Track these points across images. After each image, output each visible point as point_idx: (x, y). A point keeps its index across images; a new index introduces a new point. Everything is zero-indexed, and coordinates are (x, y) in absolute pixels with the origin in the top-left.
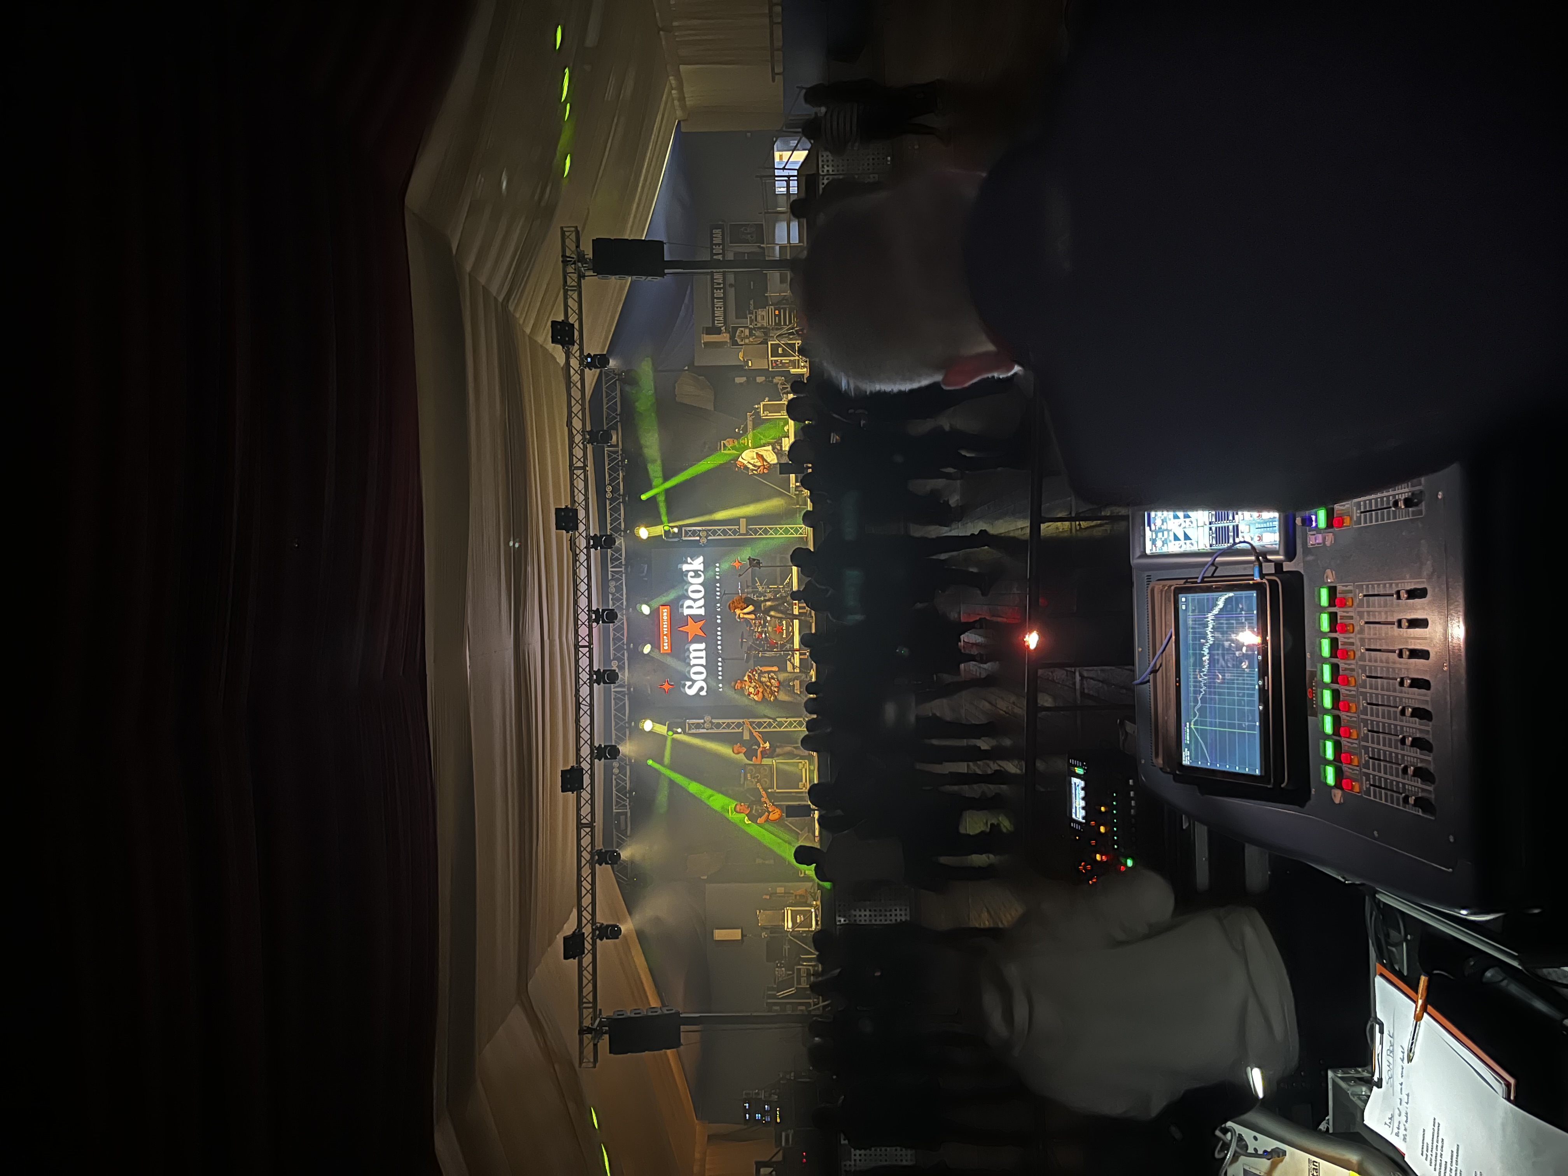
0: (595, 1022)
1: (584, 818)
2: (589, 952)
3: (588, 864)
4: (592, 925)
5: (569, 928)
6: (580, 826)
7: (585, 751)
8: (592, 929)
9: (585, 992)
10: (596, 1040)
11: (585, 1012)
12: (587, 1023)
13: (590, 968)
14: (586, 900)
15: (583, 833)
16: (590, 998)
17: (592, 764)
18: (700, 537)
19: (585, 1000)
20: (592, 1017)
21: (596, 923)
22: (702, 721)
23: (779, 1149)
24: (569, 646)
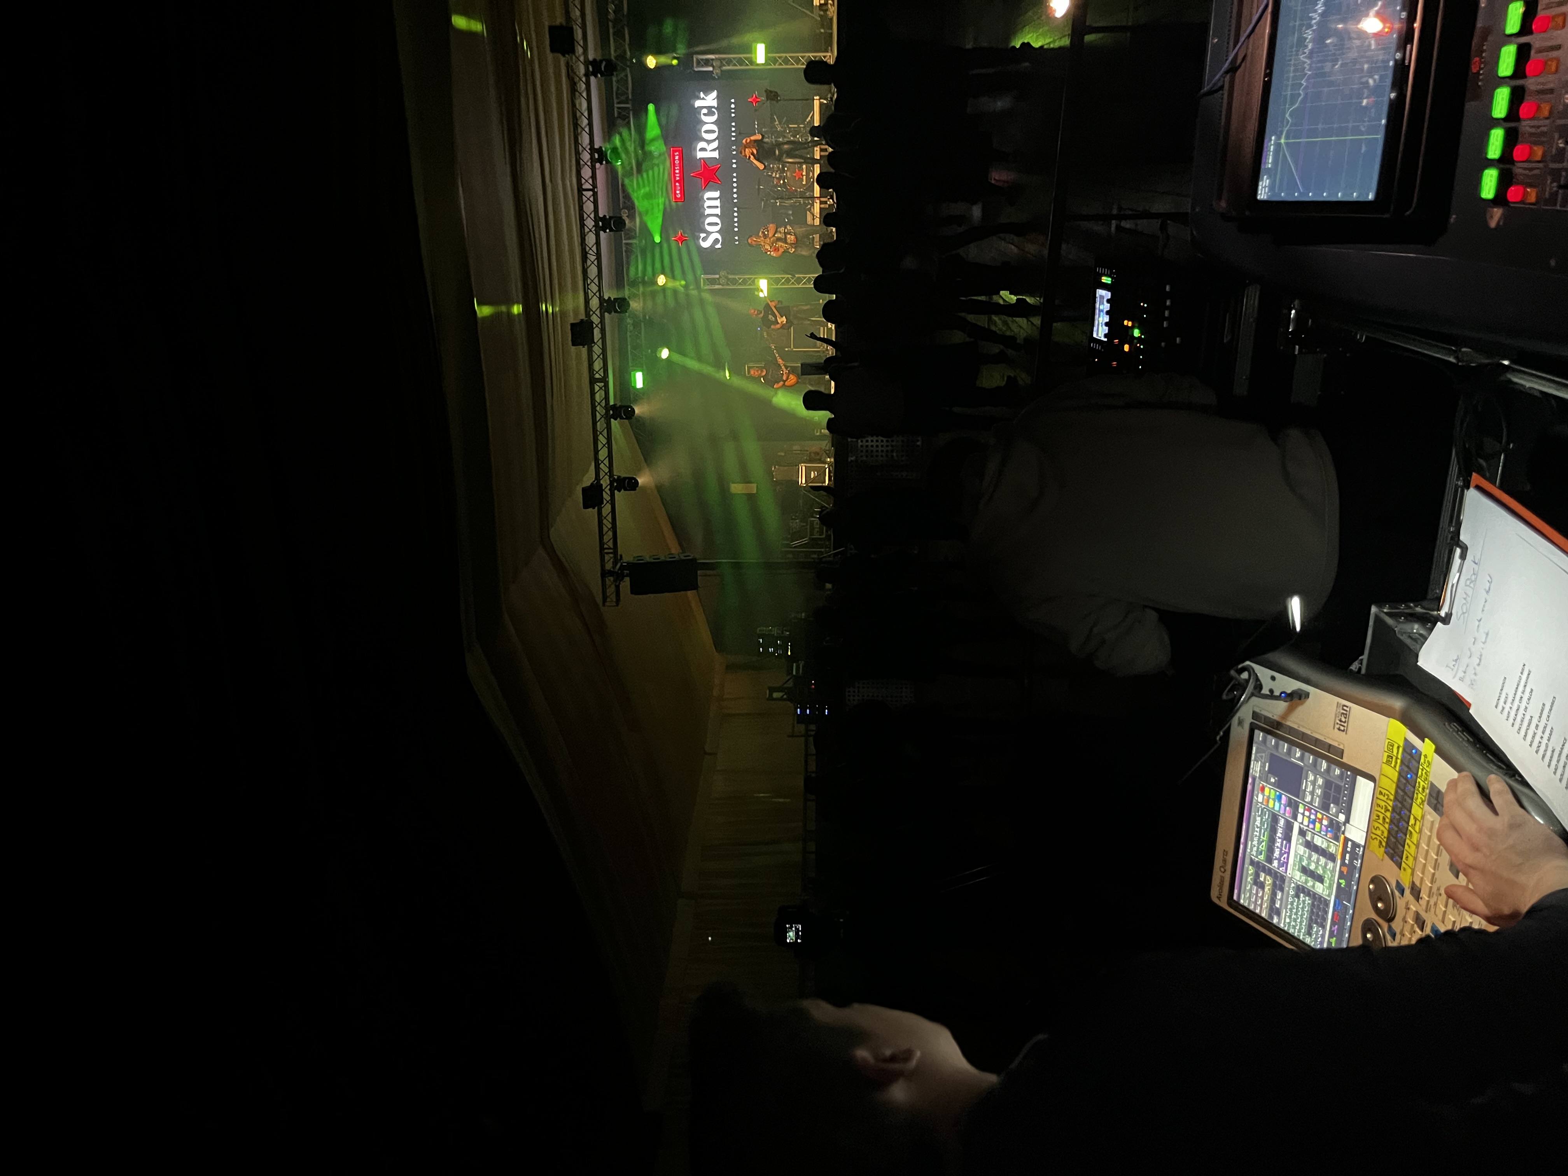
0: (616, 565)
1: (597, 372)
2: (608, 502)
3: (603, 419)
4: (610, 477)
5: (588, 479)
6: (593, 381)
7: (595, 303)
8: (610, 480)
9: (606, 539)
10: (618, 582)
11: (607, 557)
12: (609, 566)
13: (609, 518)
14: (603, 454)
15: (597, 388)
16: (611, 544)
17: (602, 318)
18: (713, 67)
19: (606, 546)
20: (613, 562)
21: (614, 475)
22: (717, 276)
23: (789, 677)
24: (572, 190)
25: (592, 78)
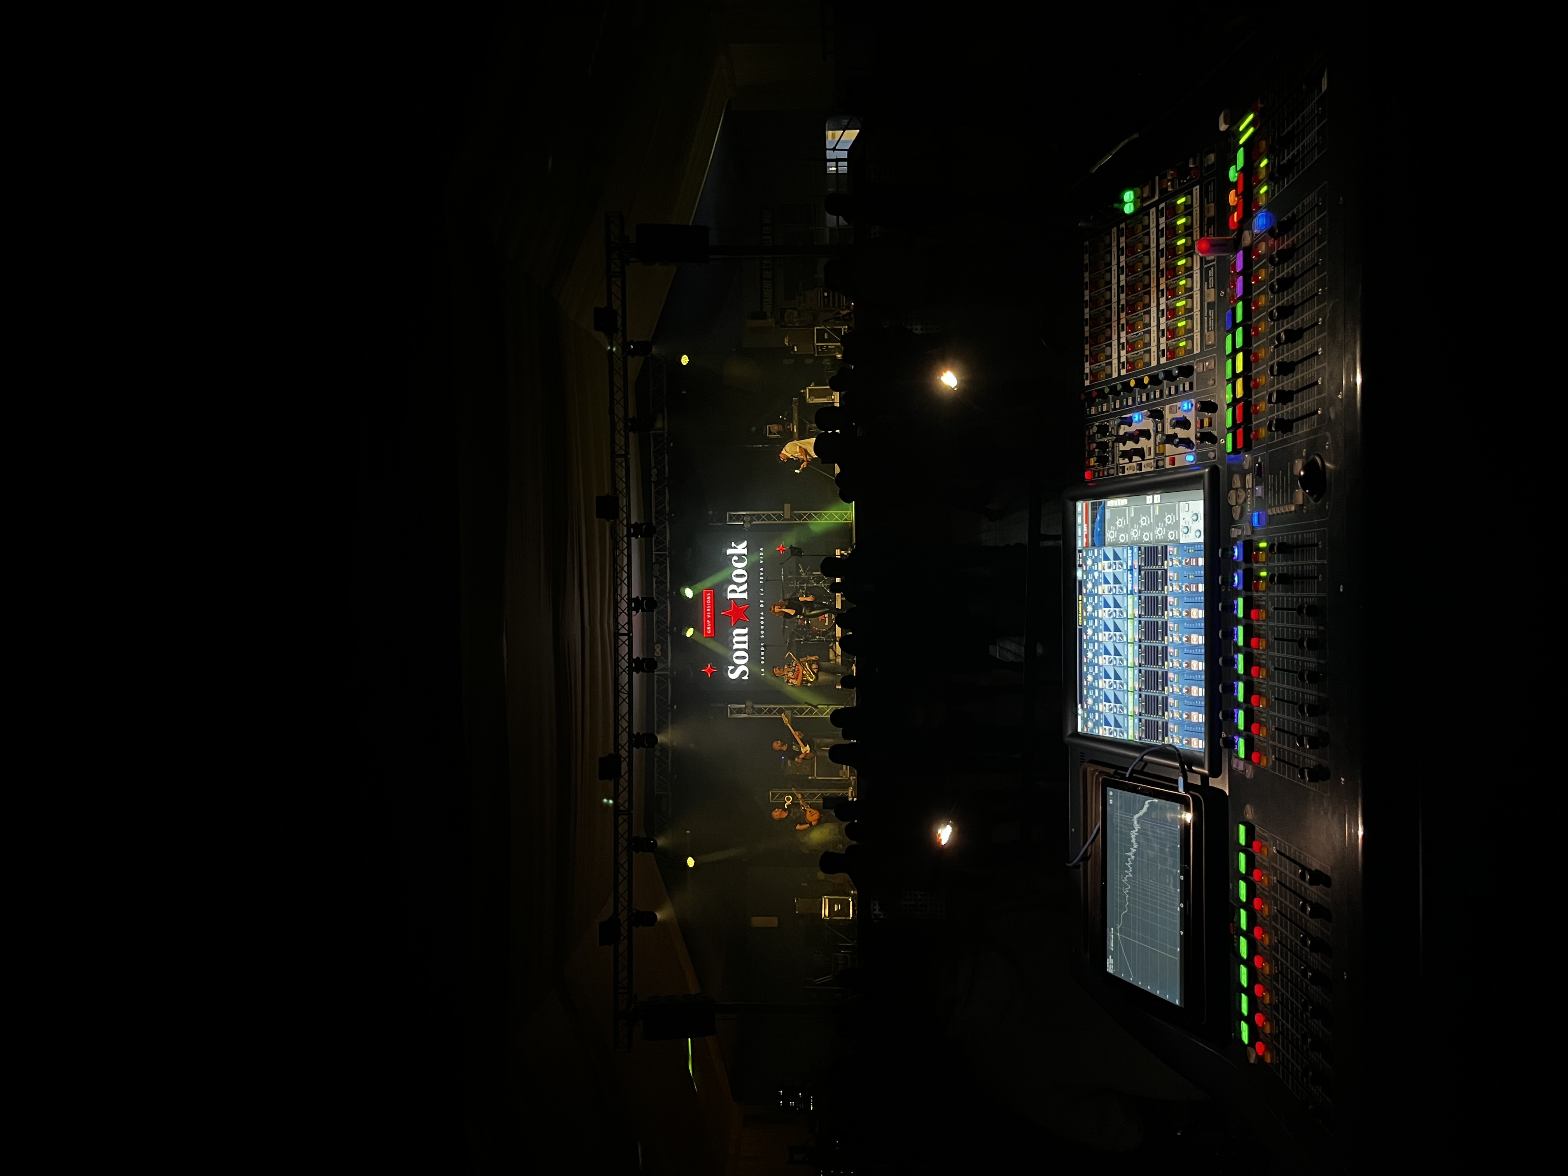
0: (630, 1007)
1: (622, 805)
2: (625, 938)
3: (625, 851)
4: (629, 911)
5: (606, 914)
6: (618, 814)
7: (624, 738)
8: (628, 915)
9: (621, 977)
10: (631, 1026)
11: (621, 997)
12: (622, 1008)
13: (626, 954)
14: (622, 889)
15: (620, 821)
16: (626, 983)
17: (630, 752)
18: (744, 522)
19: (620, 985)
20: (627, 1002)
21: (632, 910)
22: (744, 706)
23: (811, 1135)
24: (609, 635)
25: (633, 539)
